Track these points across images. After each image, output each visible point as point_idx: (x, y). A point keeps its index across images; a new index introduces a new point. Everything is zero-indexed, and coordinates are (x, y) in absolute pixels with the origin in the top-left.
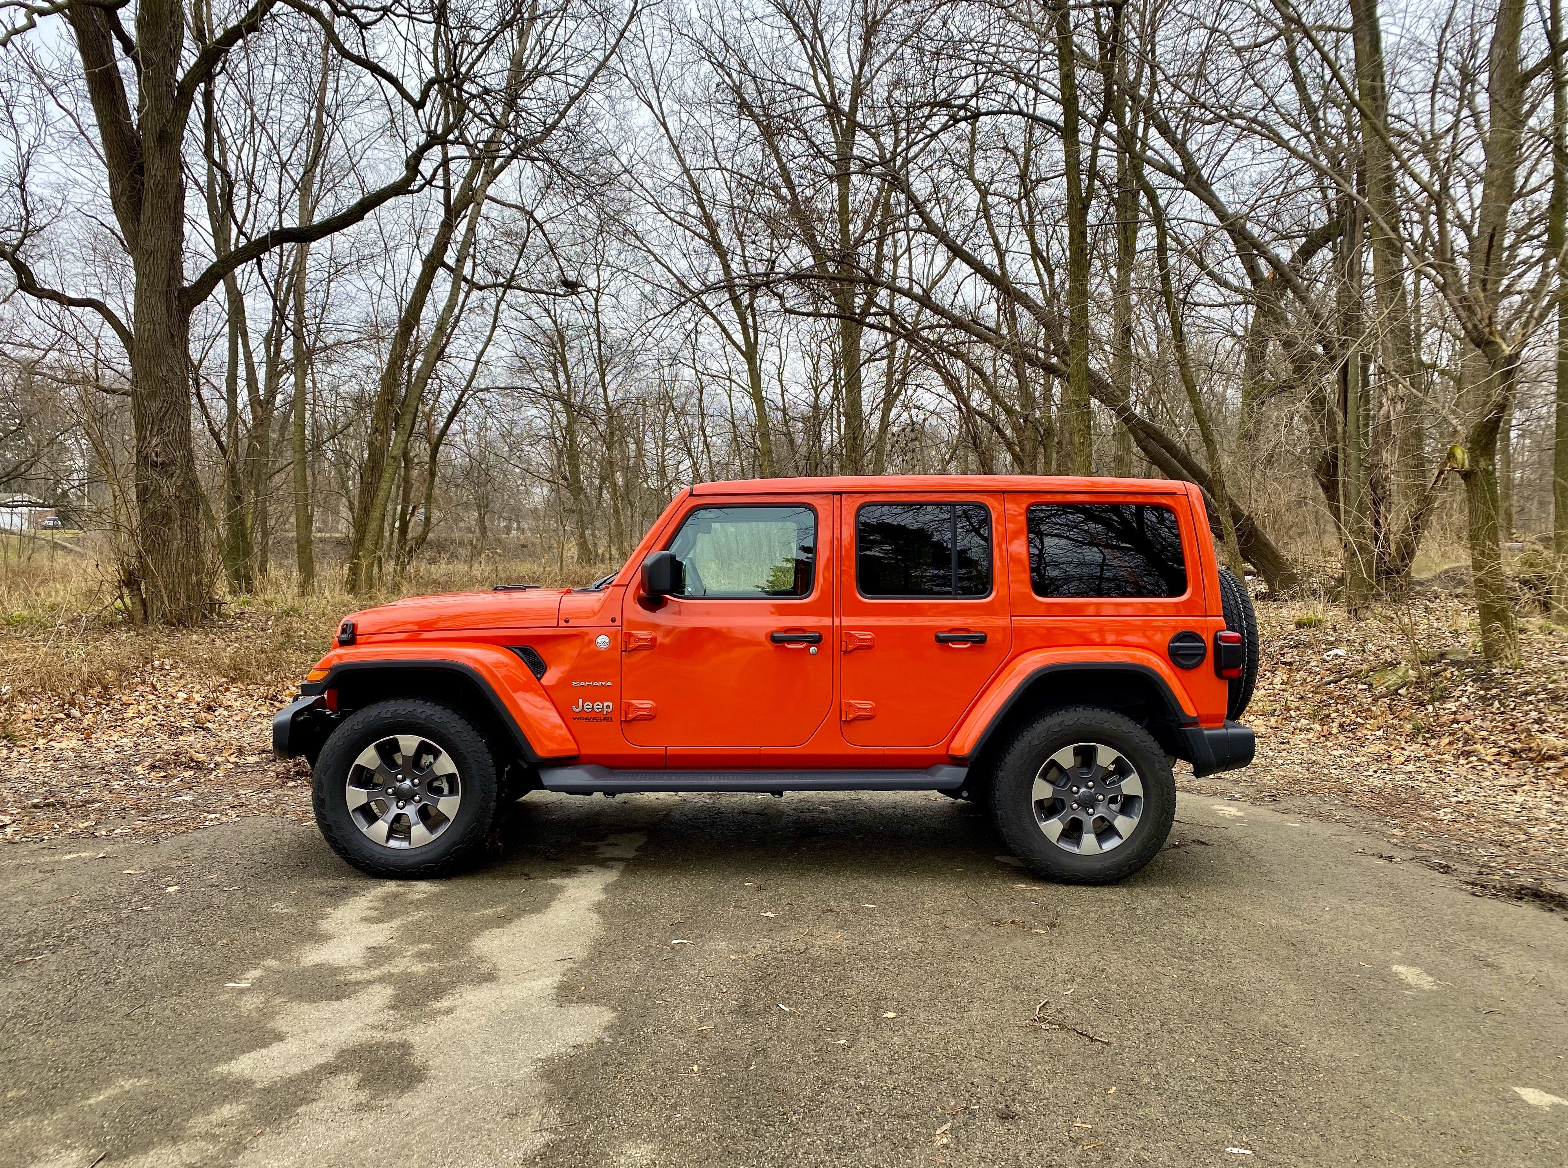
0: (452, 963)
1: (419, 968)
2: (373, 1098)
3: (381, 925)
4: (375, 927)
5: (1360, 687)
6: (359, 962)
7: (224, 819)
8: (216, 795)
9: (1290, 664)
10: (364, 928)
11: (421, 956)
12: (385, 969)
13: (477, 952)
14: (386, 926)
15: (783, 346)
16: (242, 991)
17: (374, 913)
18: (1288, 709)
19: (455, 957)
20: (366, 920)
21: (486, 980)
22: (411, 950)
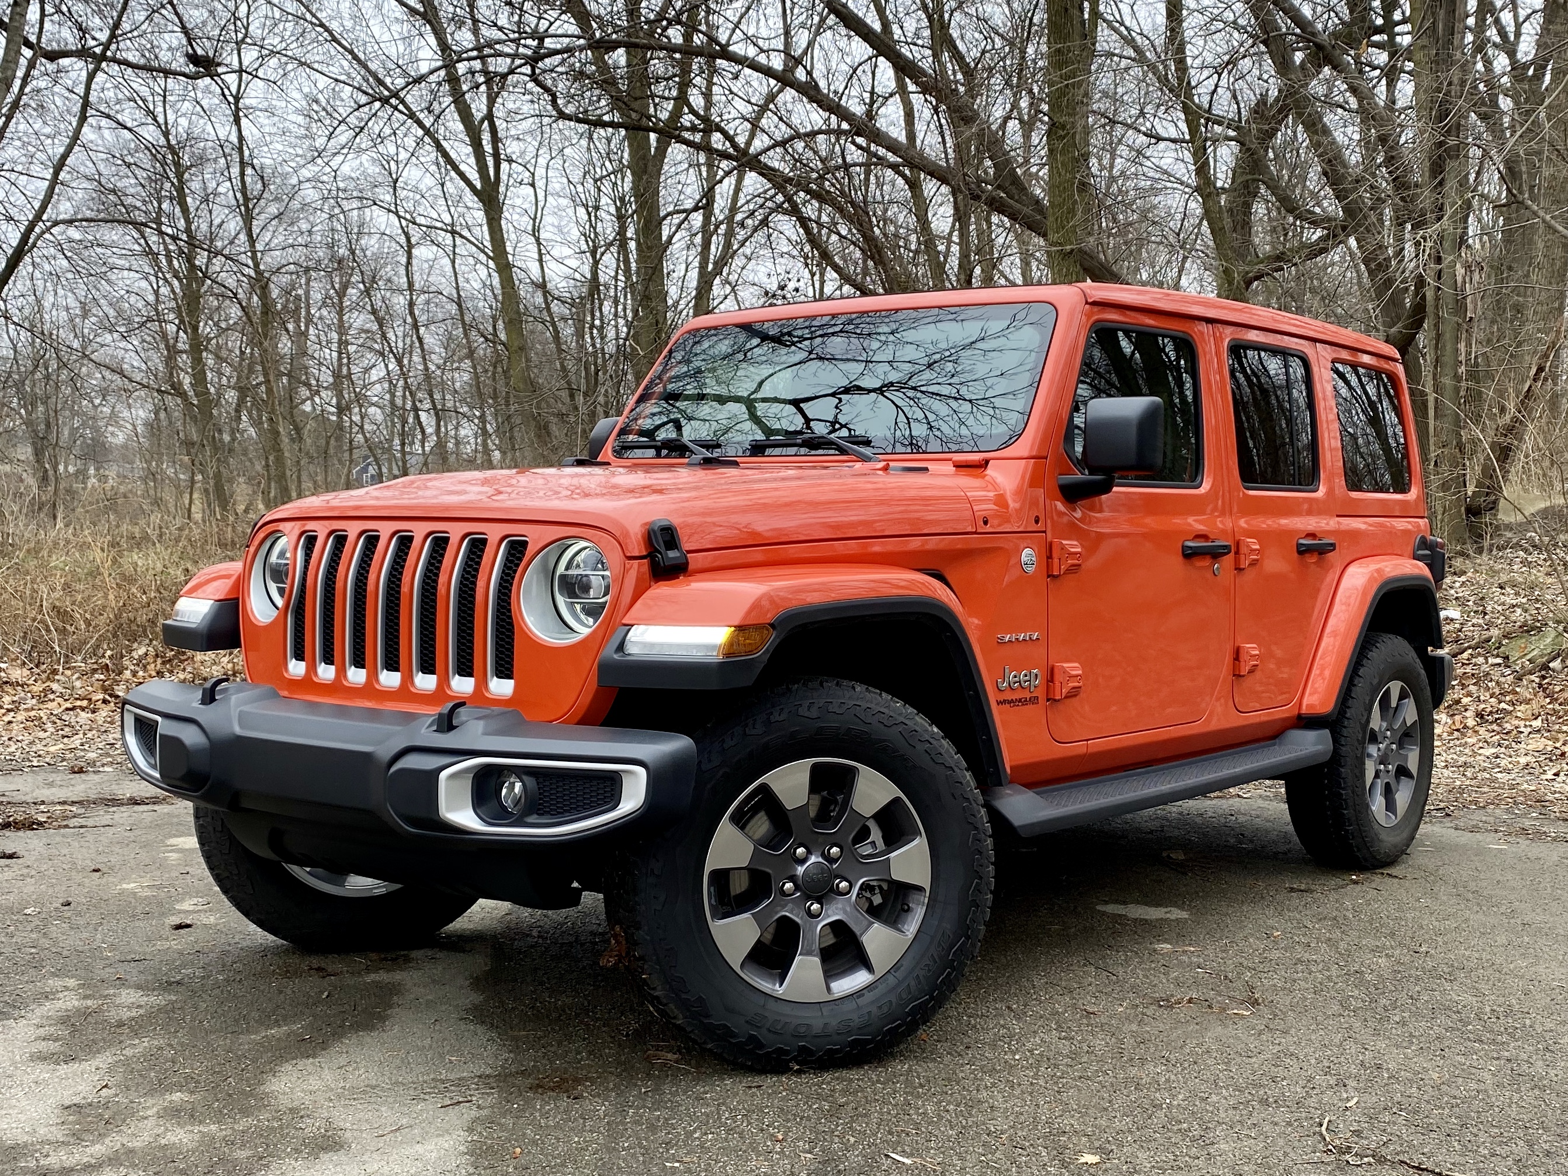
0: (243, 1124)
1: (181, 1136)
3: (75, 1066)
4: (63, 1069)
5: (1491, 660)
6: (58, 1134)
10: (43, 1072)
11: (173, 1113)
12: (114, 1142)
13: (285, 1102)
14: (85, 1065)
15: (540, 184)
17: (53, 1046)
19: (246, 1112)
20: (41, 1058)
21: (324, 1149)
22: (152, 1106)
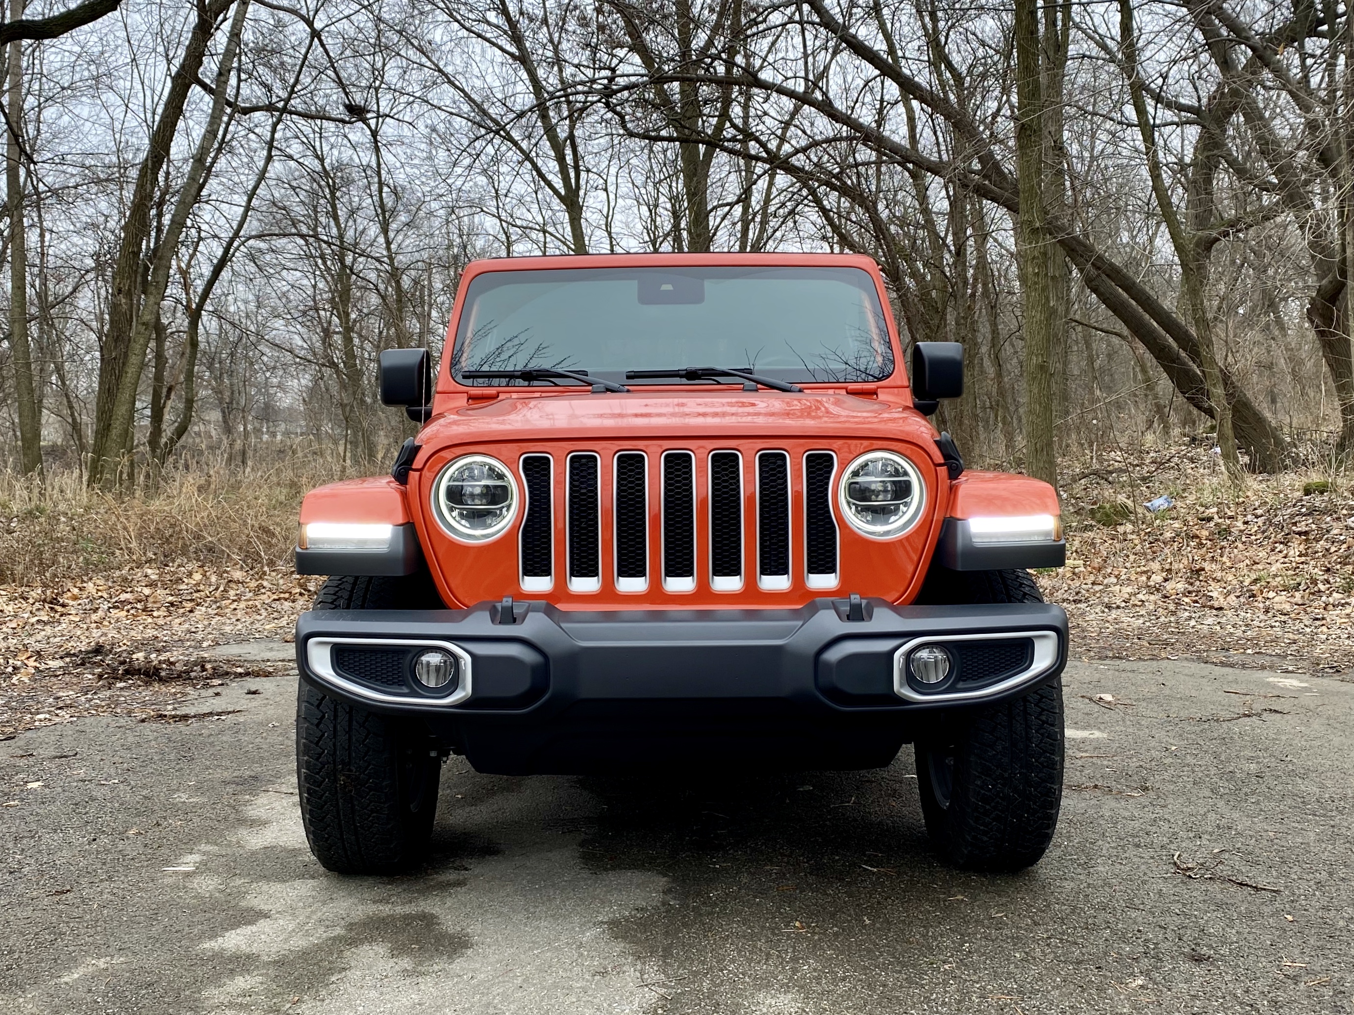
2: (421, 964)
7: (57, 720)
8: (32, 698)
9: (1306, 533)
16: (187, 875)
18: (1314, 582)
21: (488, 853)
